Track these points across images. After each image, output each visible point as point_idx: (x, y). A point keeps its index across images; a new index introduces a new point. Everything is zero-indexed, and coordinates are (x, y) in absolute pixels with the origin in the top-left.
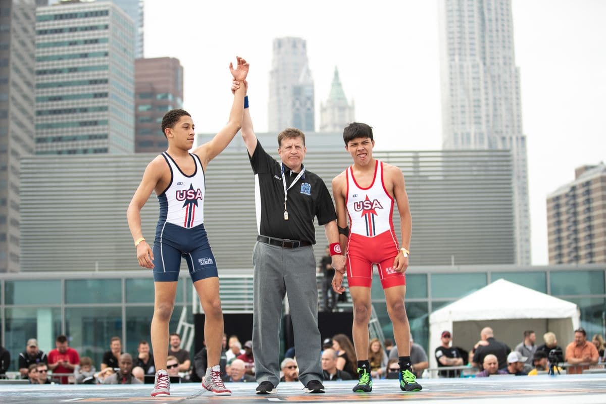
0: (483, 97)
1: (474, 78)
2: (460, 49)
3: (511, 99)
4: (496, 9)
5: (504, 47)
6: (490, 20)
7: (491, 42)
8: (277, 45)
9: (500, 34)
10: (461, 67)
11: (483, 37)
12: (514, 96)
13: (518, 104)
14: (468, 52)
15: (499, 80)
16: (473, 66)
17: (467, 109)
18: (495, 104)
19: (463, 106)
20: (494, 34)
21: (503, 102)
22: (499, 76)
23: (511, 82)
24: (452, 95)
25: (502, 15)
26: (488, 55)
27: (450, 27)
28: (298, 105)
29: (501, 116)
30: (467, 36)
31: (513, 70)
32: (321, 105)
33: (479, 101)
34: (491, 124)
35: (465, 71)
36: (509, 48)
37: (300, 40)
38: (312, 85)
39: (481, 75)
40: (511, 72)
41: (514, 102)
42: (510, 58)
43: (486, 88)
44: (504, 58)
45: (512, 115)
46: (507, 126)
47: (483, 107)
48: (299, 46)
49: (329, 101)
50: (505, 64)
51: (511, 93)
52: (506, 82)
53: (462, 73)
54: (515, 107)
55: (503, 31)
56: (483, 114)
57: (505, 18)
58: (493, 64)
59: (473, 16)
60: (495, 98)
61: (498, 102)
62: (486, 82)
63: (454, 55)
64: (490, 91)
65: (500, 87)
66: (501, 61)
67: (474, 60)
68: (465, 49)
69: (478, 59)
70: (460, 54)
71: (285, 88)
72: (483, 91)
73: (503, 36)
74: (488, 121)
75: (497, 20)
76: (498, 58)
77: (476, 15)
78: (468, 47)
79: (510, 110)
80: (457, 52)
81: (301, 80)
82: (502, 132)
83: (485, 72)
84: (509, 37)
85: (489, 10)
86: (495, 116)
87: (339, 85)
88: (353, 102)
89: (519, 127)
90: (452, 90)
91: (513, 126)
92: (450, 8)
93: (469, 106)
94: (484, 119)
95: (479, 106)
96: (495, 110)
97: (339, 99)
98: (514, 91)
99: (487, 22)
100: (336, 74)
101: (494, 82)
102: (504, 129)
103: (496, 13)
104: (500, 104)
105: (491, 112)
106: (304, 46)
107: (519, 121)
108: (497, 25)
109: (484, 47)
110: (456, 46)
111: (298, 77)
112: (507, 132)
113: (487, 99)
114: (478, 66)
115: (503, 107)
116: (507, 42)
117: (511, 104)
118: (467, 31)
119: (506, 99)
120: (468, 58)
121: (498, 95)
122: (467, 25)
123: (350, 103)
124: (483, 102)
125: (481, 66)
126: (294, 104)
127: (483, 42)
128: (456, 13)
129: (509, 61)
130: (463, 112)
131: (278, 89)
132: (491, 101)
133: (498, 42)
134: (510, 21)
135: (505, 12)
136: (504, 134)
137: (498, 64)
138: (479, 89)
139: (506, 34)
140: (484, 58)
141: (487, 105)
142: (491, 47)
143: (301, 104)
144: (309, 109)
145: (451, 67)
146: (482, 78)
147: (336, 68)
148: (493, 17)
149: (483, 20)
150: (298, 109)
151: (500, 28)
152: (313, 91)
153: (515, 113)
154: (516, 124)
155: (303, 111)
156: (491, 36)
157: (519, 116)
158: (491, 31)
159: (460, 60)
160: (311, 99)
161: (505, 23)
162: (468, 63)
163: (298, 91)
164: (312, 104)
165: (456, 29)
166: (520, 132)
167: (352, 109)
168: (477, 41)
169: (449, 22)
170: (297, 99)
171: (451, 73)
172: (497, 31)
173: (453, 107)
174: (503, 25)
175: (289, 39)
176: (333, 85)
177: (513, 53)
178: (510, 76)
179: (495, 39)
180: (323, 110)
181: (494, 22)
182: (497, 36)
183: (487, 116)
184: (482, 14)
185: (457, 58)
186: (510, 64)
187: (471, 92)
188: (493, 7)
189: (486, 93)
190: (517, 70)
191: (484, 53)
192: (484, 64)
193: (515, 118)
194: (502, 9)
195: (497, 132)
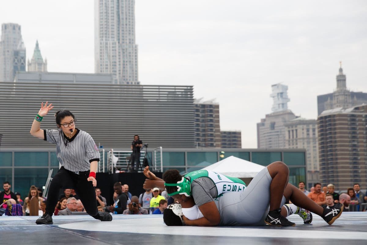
0: (117, 60)
1: (113, 50)
2: (106, 34)
3: (133, 62)
4: (126, 13)
5: (130, 34)
6: (123, 19)
7: (123, 31)
8: (4, 28)
9: (128, 26)
10: (107, 44)
11: (119, 28)
12: (134, 61)
13: (136, 65)
14: (110, 36)
15: (126, 51)
16: (113, 44)
17: (109, 67)
18: (124, 65)
19: (107, 65)
20: (125, 26)
21: (128, 63)
22: (126, 49)
23: (133, 53)
24: (101, 59)
25: (129, 16)
26: (121, 38)
27: (101, 22)
28: (16, 61)
29: (127, 71)
30: (110, 27)
31: (134, 47)
32: (29, 62)
33: (115, 62)
34: (121, 75)
35: (108, 46)
36: (133, 34)
37: (17, 25)
38: (25, 51)
39: (117, 48)
40: (133, 47)
41: (134, 64)
42: (133, 40)
43: (119, 56)
44: (130, 39)
45: (133, 71)
46: (130, 77)
47: (118, 66)
48: (17, 29)
49: (32, 60)
50: (130, 43)
51: (133, 59)
52: (130, 53)
53: (107, 47)
54: (134, 66)
55: (130, 25)
56: (117, 70)
57: (131, 18)
58: (123, 43)
59: (113, 16)
60: (124, 61)
61: (125, 63)
62: (119, 53)
63: (103, 37)
64: (121, 57)
65: (127, 56)
66: (128, 41)
67: (114, 40)
68: (109, 34)
69: (116, 40)
70: (106, 37)
71: (8, 51)
72: (118, 57)
73: (129, 28)
74: (120, 74)
75: (126, 19)
76: (126, 40)
77: (115, 15)
78: (110, 33)
79: (132, 68)
80: (104, 36)
81: (18, 48)
82: (127, 80)
83: (119, 47)
84: (132, 28)
85: (122, 13)
86: (124, 71)
87: (39, 51)
88: (46, 61)
89: (136, 77)
90: (101, 56)
91: (133, 77)
92: (101, 11)
93: (110, 65)
94: (118, 72)
95: (115, 65)
96: (124, 68)
97: (38, 59)
98: (134, 58)
99: (121, 20)
100: (37, 45)
101: (124, 53)
102: (128, 78)
103: (126, 15)
104: (127, 65)
105: (122, 69)
106: (19, 28)
107: (137, 74)
108: (126, 22)
109: (119, 34)
110: (104, 32)
111: (16, 46)
112: (130, 80)
113: (120, 62)
114: (115, 43)
115: (128, 66)
116: (132, 31)
117: (133, 65)
118: (110, 24)
119: (130, 62)
120: (110, 39)
121: (126, 60)
122: (110, 21)
123: (44, 61)
124: (118, 63)
125: (117, 44)
126: (14, 61)
127: (119, 31)
128: (104, 14)
129: (132, 41)
130: (107, 68)
131: (4, 52)
132: (122, 63)
133: (126, 31)
134: (133, 19)
135: (131, 15)
136: (128, 81)
137: (126, 43)
138: (116, 56)
139: (131, 27)
140: (119, 40)
141: (120, 65)
142: (123, 34)
143: (18, 61)
144: (22, 64)
145: (101, 44)
146: (117, 50)
147: (37, 42)
148: (125, 17)
149: (119, 18)
150: (16, 64)
151: (128, 23)
152: (25, 54)
153: (134, 70)
154: (135, 75)
155: (19, 65)
156: (123, 28)
157: (137, 71)
158: (123, 25)
159: (106, 40)
160: (24, 58)
161: (131, 21)
162: (110, 42)
163: (16, 53)
164: (25, 61)
165: (104, 23)
166: (136, 80)
167: (45, 64)
168: (115, 30)
169: (101, 19)
170: (16, 58)
171: (101, 47)
172: (126, 25)
173: (101, 65)
174: (129, 22)
175: (11, 24)
176: (35, 51)
177: (135, 37)
178: (133, 50)
179: (125, 29)
180: (30, 64)
181: (125, 20)
182: (126, 28)
183: (120, 71)
184: (119, 15)
185: (104, 39)
186: (133, 43)
187: (111, 58)
188: (124, 12)
189: (119, 59)
190: (136, 46)
191: (119, 36)
192: (119, 43)
193: (134, 72)
194: (129, 13)
195: (124, 80)
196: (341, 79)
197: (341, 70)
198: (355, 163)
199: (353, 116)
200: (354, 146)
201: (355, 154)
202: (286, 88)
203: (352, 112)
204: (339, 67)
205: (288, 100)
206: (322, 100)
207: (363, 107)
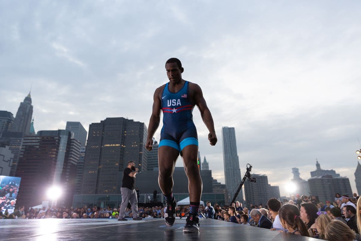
0: (231, 162)
1: (230, 158)
2: (227, 153)
12: (238, 162)
15: (234, 158)
20: (233, 150)
23: (237, 159)
24: (226, 161)
30: (228, 150)
31: (237, 157)
36: (236, 152)
46: (236, 167)
47: (232, 164)
53: (227, 157)
62: (232, 159)
65: (235, 160)
69: (230, 154)
76: (234, 154)
83: (232, 157)
87: (206, 160)
88: (208, 163)
93: (229, 163)
94: (232, 166)
96: (234, 164)
100: (205, 158)
103: (233, 146)
114: (230, 156)
115: (236, 164)
119: (236, 162)
122: (228, 148)
127: (231, 151)
129: (236, 154)
132: (233, 162)
134: (236, 147)
139: (235, 149)
142: (233, 152)
147: (205, 156)
149: (231, 147)
153: (238, 165)
162: (228, 155)
176: (204, 160)
180: (202, 164)
181: (233, 148)
187: (229, 161)
196: (318, 165)
197: (317, 162)
198: (326, 198)
199: (322, 179)
200: (325, 191)
201: (325, 195)
202: (298, 169)
203: (322, 178)
204: (316, 161)
205: (299, 174)
206: (312, 173)
207: (326, 176)
